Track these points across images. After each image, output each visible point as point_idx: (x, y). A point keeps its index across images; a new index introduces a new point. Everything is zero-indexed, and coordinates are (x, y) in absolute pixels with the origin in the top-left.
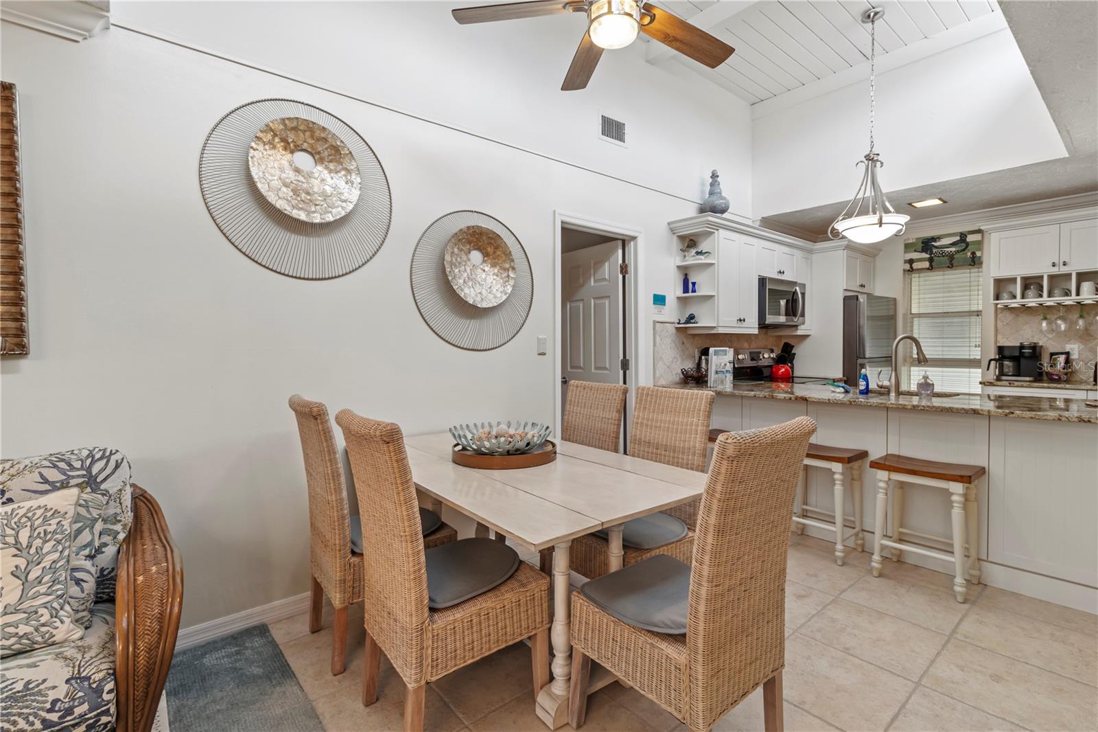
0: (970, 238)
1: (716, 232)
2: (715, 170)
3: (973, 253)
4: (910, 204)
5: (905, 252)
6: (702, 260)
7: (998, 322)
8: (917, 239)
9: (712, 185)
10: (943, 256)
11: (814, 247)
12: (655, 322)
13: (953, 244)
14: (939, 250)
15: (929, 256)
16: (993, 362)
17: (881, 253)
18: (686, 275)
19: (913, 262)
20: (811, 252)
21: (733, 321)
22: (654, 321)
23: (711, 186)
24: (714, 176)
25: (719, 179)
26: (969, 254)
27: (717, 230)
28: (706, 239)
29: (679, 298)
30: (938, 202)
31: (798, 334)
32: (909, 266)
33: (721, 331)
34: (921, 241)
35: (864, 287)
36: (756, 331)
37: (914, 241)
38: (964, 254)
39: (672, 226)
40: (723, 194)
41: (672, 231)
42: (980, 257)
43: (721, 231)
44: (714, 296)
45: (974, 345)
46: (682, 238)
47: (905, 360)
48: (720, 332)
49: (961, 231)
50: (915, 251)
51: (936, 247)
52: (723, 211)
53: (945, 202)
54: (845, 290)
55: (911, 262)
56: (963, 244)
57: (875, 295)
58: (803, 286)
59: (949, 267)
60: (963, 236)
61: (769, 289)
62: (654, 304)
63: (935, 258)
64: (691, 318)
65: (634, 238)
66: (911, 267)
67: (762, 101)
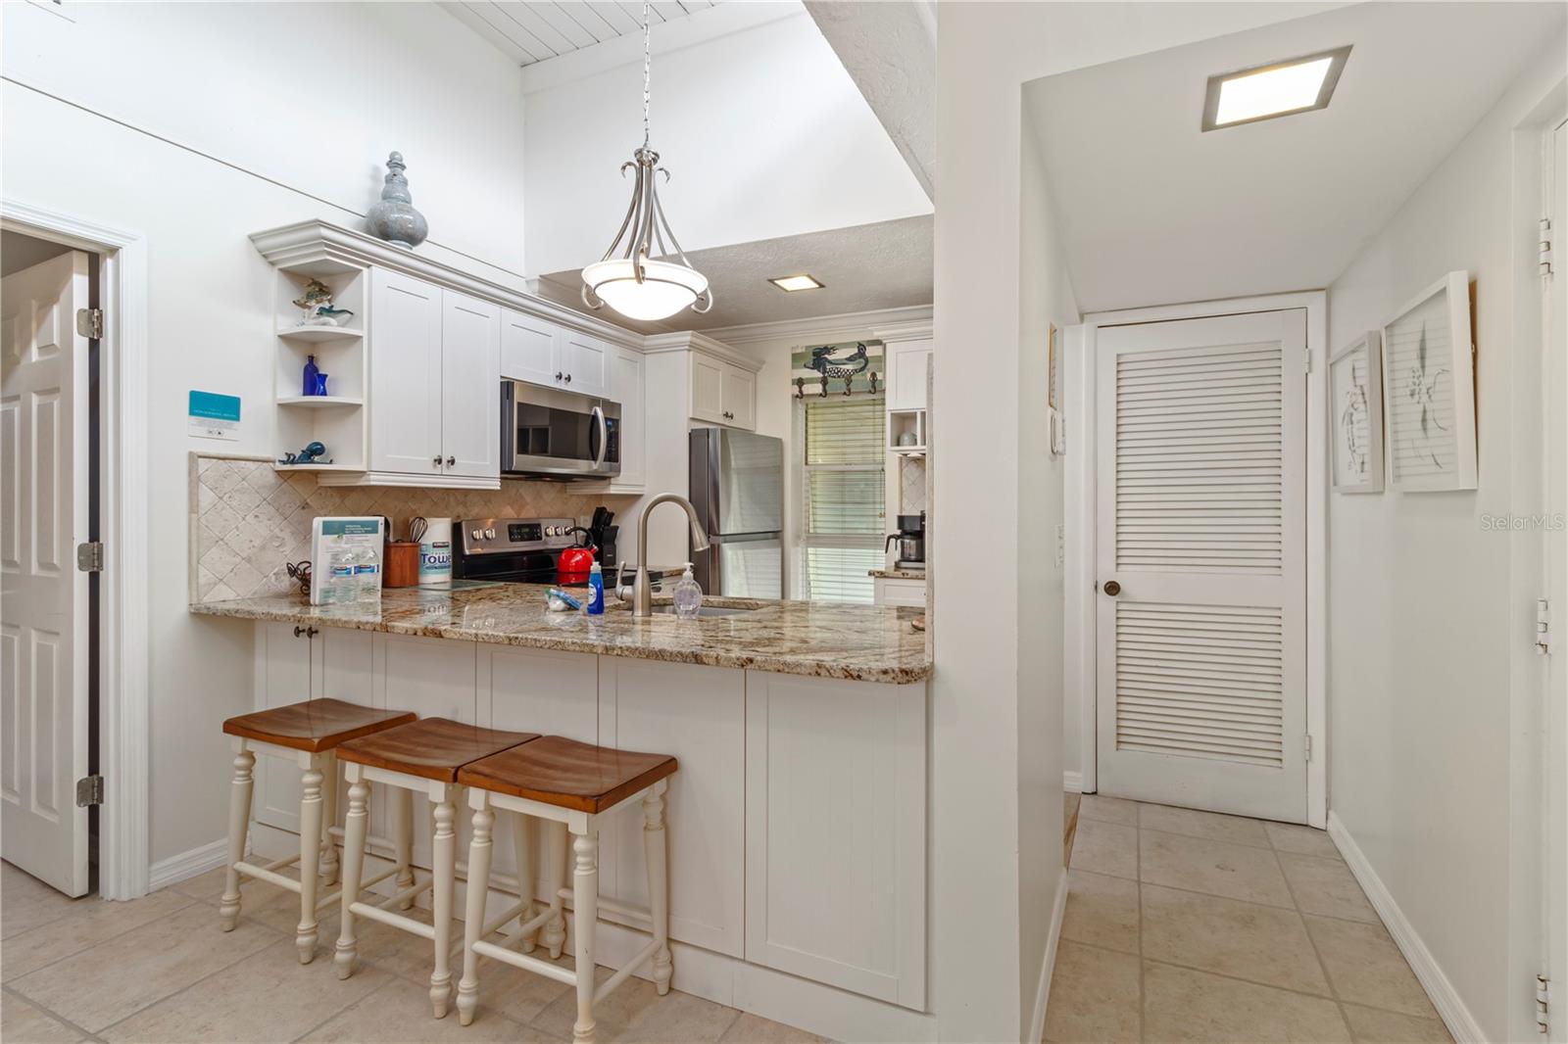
0: (871, 352)
1: (365, 270)
2: (396, 153)
3: (874, 375)
4: (771, 281)
5: (793, 367)
6: (333, 325)
7: (903, 479)
8: (807, 347)
9: (389, 180)
10: (839, 377)
11: (646, 343)
12: (194, 458)
13: (851, 359)
14: (834, 366)
15: (821, 375)
16: (893, 541)
17: (764, 366)
18: (311, 359)
19: (803, 384)
20: (642, 350)
21: (425, 462)
22: (191, 454)
23: (387, 182)
24: (396, 164)
25: (405, 173)
26: (869, 375)
27: (369, 266)
28: (347, 285)
29: (286, 408)
30: (809, 284)
31: (612, 492)
32: (798, 389)
33: (375, 480)
34: (811, 351)
35: (732, 417)
36: (496, 485)
37: (804, 350)
38: (863, 375)
39: (263, 244)
40: (414, 205)
41: (265, 256)
42: (881, 381)
43: (375, 268)
44: (361, 405)
45: (878, 513)
46: (293, 275)
47: (798, 537)
48: (372, 483)
49: (858, 340)
50: (805, 366)
51: (831, 362)
52: (414, 239)
53: (821, 286)
54: (693, 419)
55: (800, 382)
56: (862, 360)
57: (757, 433)
58: (612, 408)
59: (845, 393)
60: (862, 347)
61: (519, 404)
62: (192, 413)
63: (830, 379)
64: (315, 451)
65: (113, 251)
66: (801, 391)
67: (538, 61)
